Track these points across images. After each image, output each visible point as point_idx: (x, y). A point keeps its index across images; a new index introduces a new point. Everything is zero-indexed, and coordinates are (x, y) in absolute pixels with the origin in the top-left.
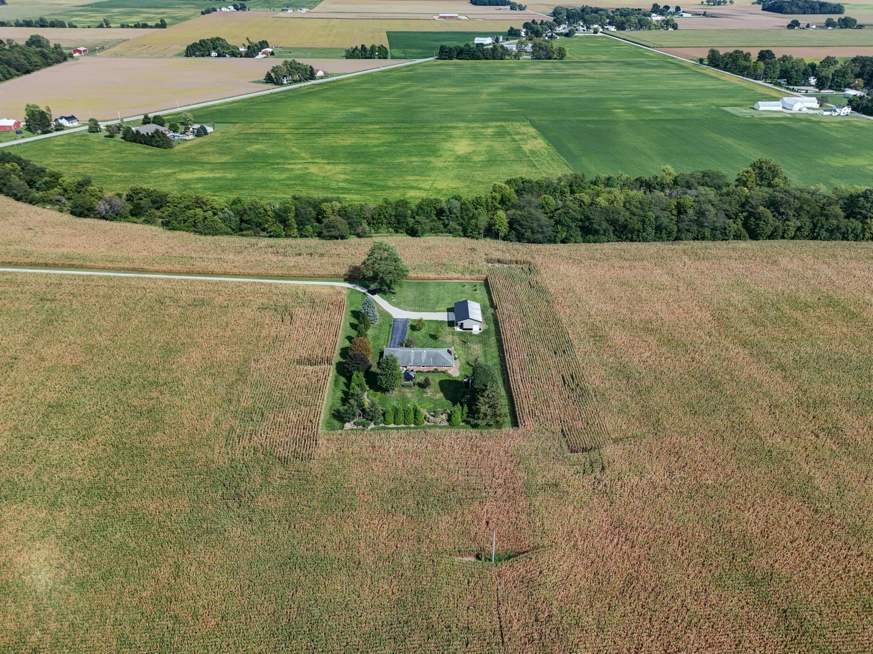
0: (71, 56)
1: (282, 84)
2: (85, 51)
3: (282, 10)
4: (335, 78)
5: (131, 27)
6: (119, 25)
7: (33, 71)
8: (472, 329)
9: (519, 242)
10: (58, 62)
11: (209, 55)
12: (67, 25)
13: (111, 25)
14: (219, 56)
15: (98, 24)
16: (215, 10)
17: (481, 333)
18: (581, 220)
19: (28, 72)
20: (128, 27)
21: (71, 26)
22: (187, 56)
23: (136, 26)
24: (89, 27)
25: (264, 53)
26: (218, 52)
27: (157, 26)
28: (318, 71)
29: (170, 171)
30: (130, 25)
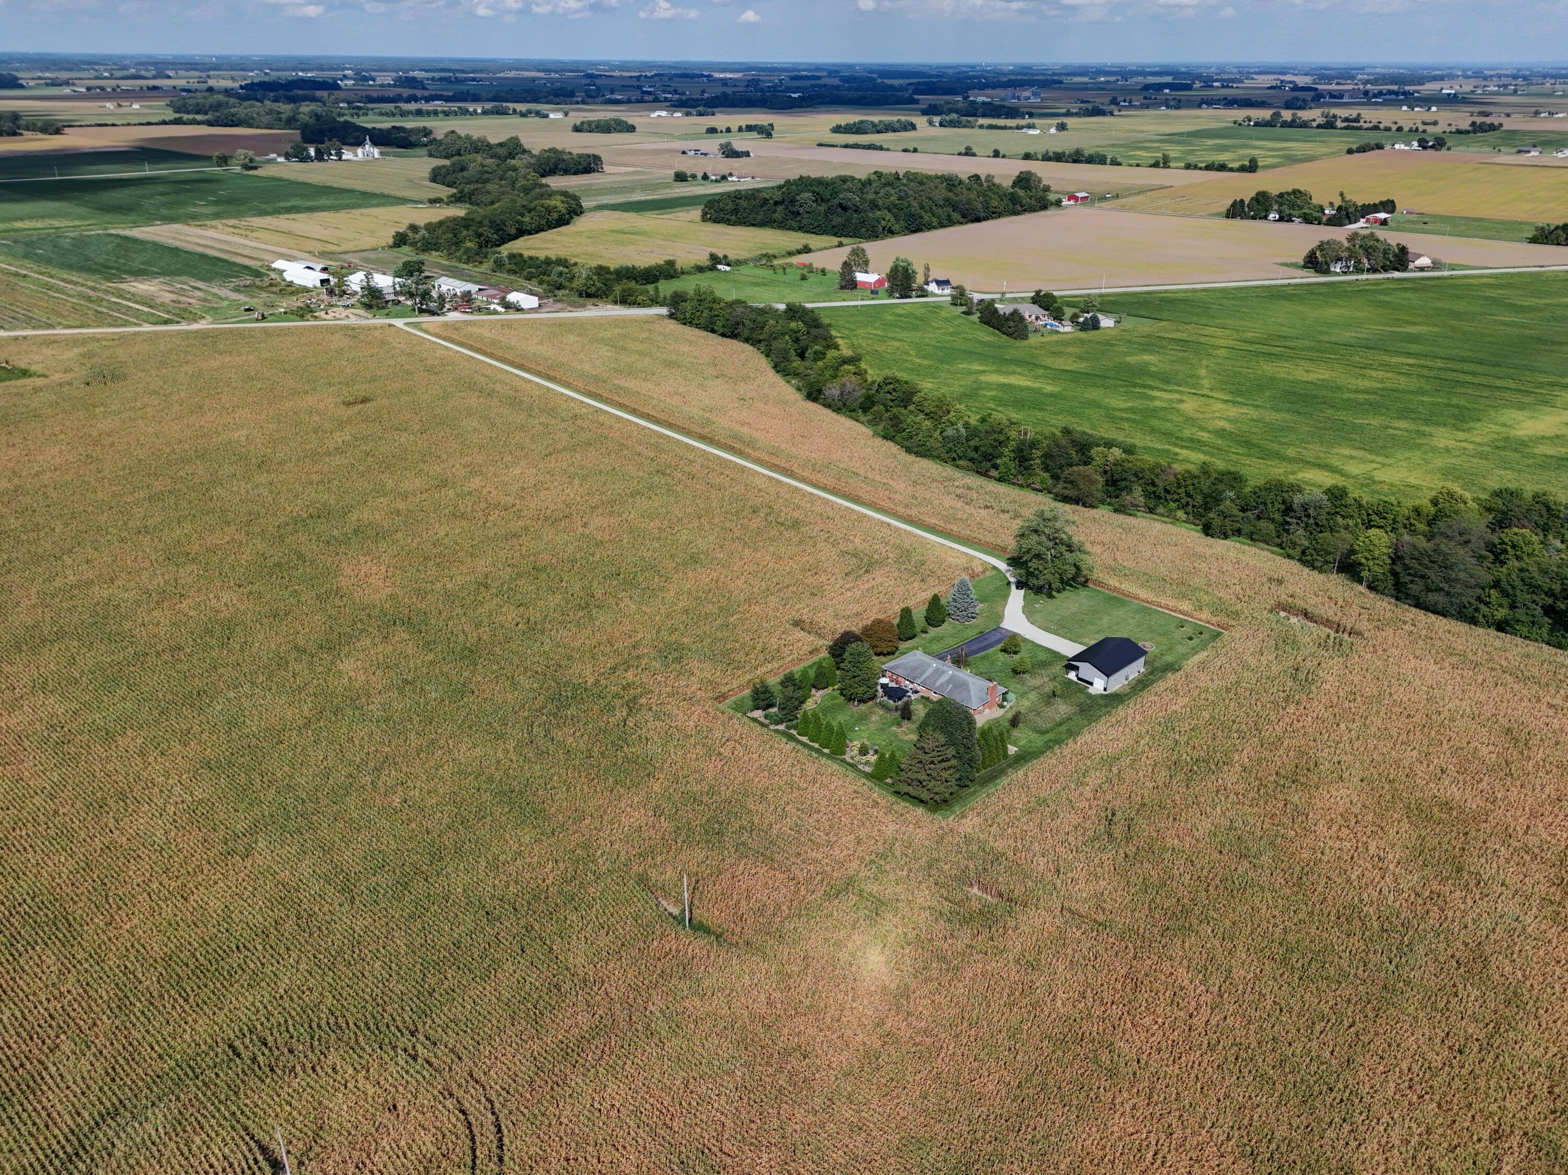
0: (1058, 203)
1: (1327, 272)
2: (1084, 198)
3: (1519, 152)
4: (1446, 273)
5: (1201, 169)
6: (1183, 165)
7: (986, 219)
8: (1091, 684)
9: (1398, 599)
10: (1033, 210)
11: (1266, 218)
12: (1109, 161)
13: (1171, 164)
14: (1281, 219)
15: (1153, 162)
16: (1379, 147)
17: (1101, 696)
18: (1550, 593)
19: (978, 220)
20: (1196, 167)
21: (1115, 163)
22: (1227, 217)
23: (1209, 167)
24: (1138, 165)
25: (1368, 221)
26: (1280, 212)
27: (1242, 169)
28: (1419, 256)
29: (982, 368)
30: (1200, 165)
